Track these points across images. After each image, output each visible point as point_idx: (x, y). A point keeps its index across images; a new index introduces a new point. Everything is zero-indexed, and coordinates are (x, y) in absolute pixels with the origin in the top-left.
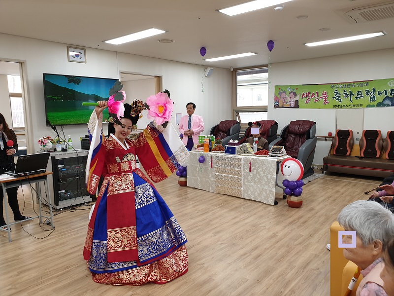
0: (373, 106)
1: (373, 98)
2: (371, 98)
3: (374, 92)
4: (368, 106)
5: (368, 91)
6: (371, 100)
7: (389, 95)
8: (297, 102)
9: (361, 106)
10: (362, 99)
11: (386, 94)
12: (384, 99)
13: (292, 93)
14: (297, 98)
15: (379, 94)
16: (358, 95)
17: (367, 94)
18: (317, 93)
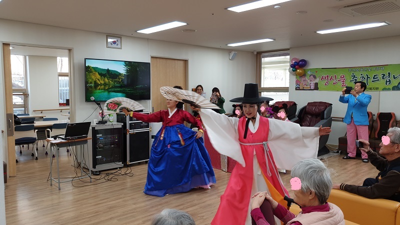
0: (389, 89)
2: (387, 82)
3: (389, 76)
4: (384, 89)
5: (384, 75)
6: (386, 84)
8: (316, 84)
9: (377, 89)
10: (378, 82)
12: (399, 83)
13: (312, 76)
14: (317, 81)
15: (394, 78)
16: (374, 78)
17: (383, 78)
18: (335, 76)
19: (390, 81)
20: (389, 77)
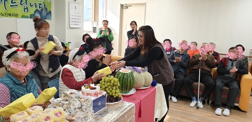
0: (27, 17)
1: (26, 9)
2: (25, 9)
3: (26, 2)
4: (23, 17)
6: (25, 12)
7: (38, 9)
9: (16, 15)
10: (16, 8)
11: (36, 7)
12: (35, 12)
15: (31, 6)
16: (12, 3)
17: (21, 4)
19: (27, 8)
20: (26, 4)
